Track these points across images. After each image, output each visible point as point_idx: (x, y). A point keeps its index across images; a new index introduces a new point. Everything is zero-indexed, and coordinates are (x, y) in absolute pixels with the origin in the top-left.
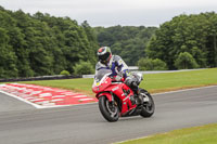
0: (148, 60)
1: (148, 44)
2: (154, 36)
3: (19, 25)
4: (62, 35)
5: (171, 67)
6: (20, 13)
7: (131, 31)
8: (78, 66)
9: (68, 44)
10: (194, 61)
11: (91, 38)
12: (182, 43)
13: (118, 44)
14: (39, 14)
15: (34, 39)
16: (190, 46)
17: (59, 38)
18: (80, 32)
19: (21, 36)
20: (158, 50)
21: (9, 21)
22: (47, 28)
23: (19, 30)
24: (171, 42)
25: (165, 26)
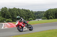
0: (44, 18)
1: (44, 15)
2: (45, 13)
3: (18, 11)
4: (27, 13)
5: (48, 19)
6: (18, 9)
7: (41, 12)
8: (29, 19)
9: (28, 15)
10: (53, 18)
11: (33, 13)
12: (50, 14)
13: (39, 14)
14: (22, 9)
15: (21, 14)
16: (52, 15)
17: (26, 14)
18: (30, 12)
19: (19, 13)
20: (45, 16)
21: (16, 10)
22: (24, 12)
23: (18, 12)
24: (48, 14)
25: (47, 11)
